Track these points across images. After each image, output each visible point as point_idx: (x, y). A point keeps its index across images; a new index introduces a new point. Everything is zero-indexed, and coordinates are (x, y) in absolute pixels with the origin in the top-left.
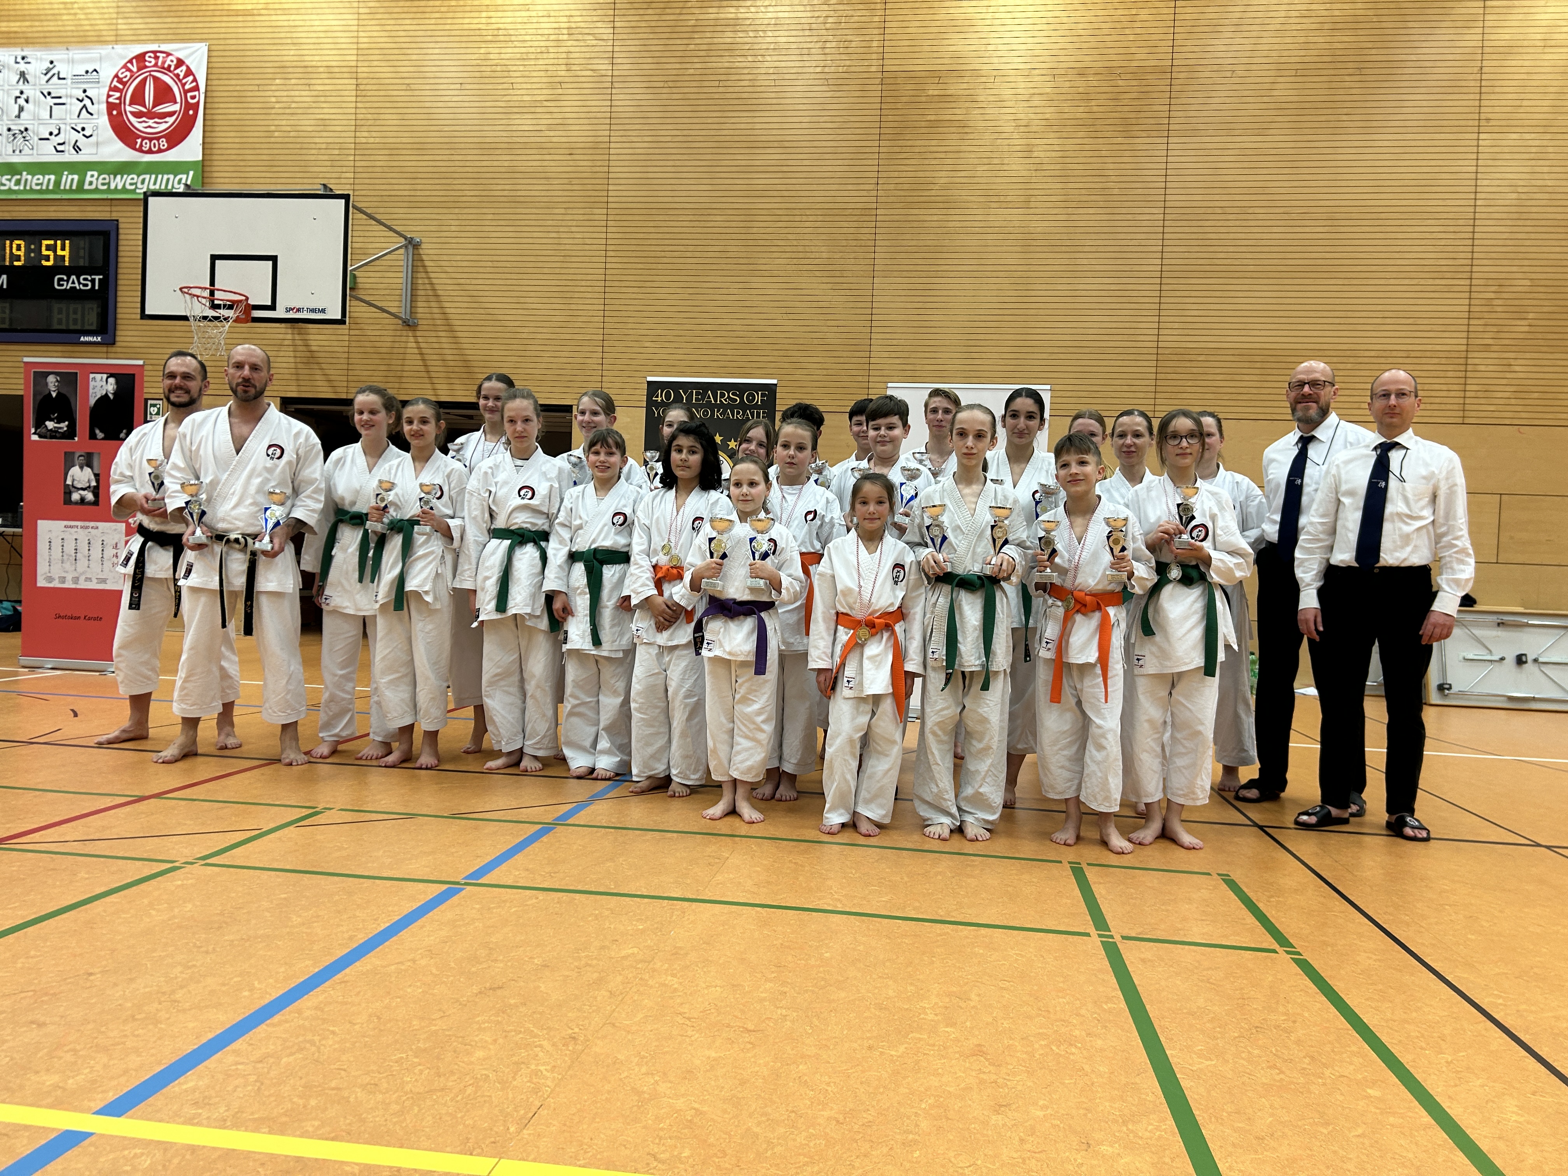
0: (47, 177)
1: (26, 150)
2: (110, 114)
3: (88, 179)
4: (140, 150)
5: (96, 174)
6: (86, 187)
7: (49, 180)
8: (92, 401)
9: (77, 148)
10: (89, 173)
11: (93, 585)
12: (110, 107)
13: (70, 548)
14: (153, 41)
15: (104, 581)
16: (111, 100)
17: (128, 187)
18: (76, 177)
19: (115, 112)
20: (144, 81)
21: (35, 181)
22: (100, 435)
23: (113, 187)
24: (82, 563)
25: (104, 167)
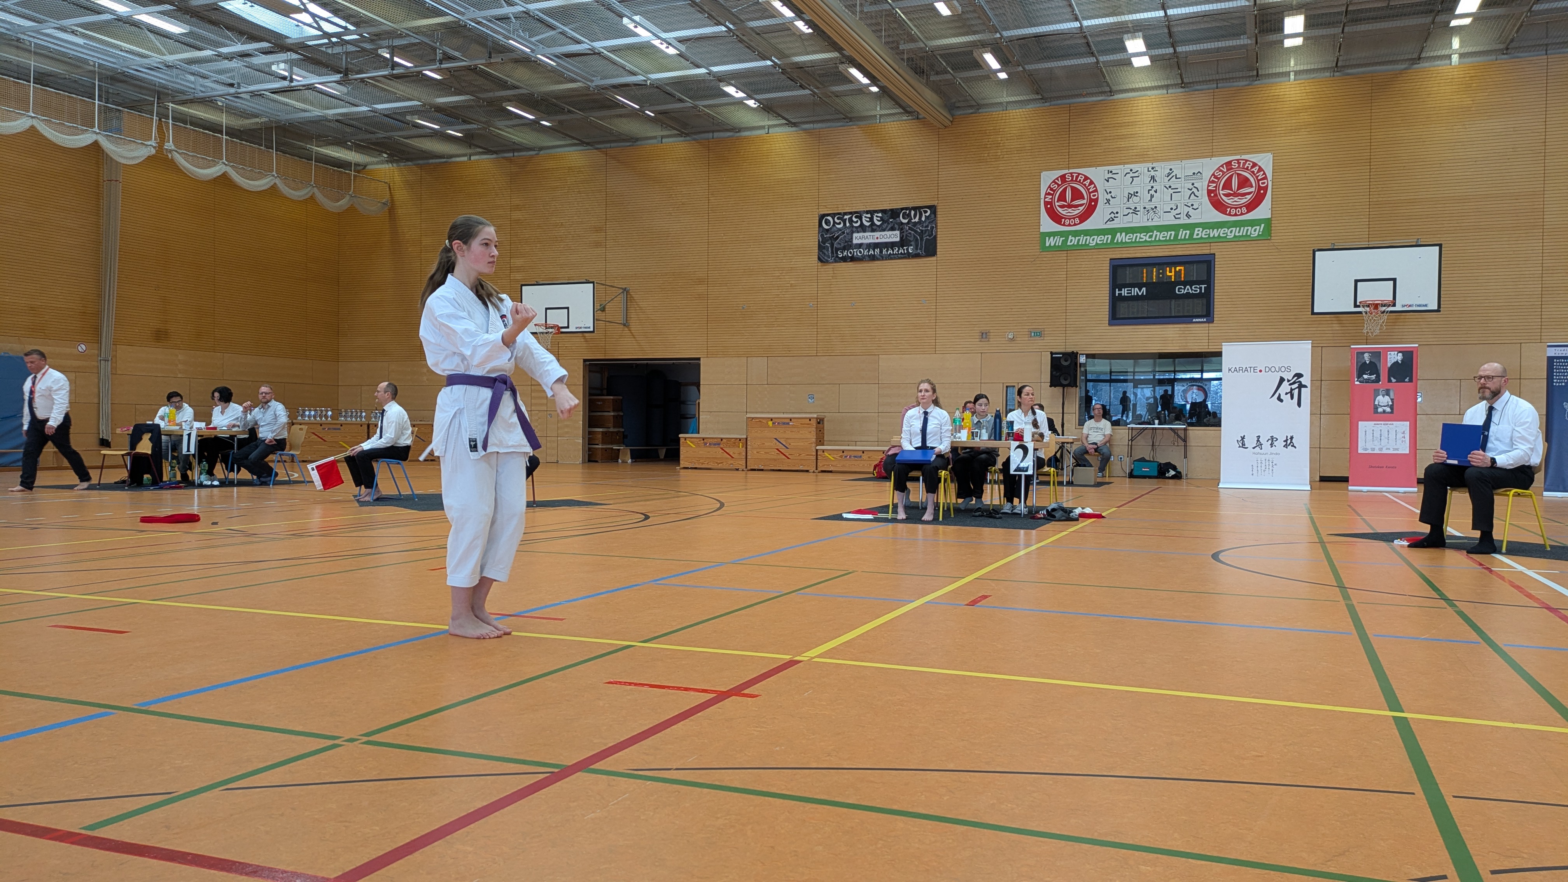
0: (1169, 233)
1: (1156, 219)
2: (1209, 195)
3: (1196, 232)
4: (1230, 215)
5: (1201, 229)
6: (1195, 236)
7: (1171, 234)
8: (1389, 365)
9: (1188, 216)
10: (1197, 229)
11: (1391, 452)
12: (1209, 192)
13: (1377, 434)
14: (1235, 154)
15: (1397, 449)
16: (1210, 188)
17: (1221, 235)
18: (1188, 232)
19: (1212, 195)
20: (1231, 177)
21: (1161, 236)
22: (1393, 380)
23: (1211, 236)
24: (1384, 442)
25: (1205, 226)
